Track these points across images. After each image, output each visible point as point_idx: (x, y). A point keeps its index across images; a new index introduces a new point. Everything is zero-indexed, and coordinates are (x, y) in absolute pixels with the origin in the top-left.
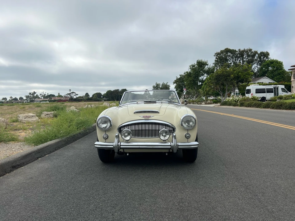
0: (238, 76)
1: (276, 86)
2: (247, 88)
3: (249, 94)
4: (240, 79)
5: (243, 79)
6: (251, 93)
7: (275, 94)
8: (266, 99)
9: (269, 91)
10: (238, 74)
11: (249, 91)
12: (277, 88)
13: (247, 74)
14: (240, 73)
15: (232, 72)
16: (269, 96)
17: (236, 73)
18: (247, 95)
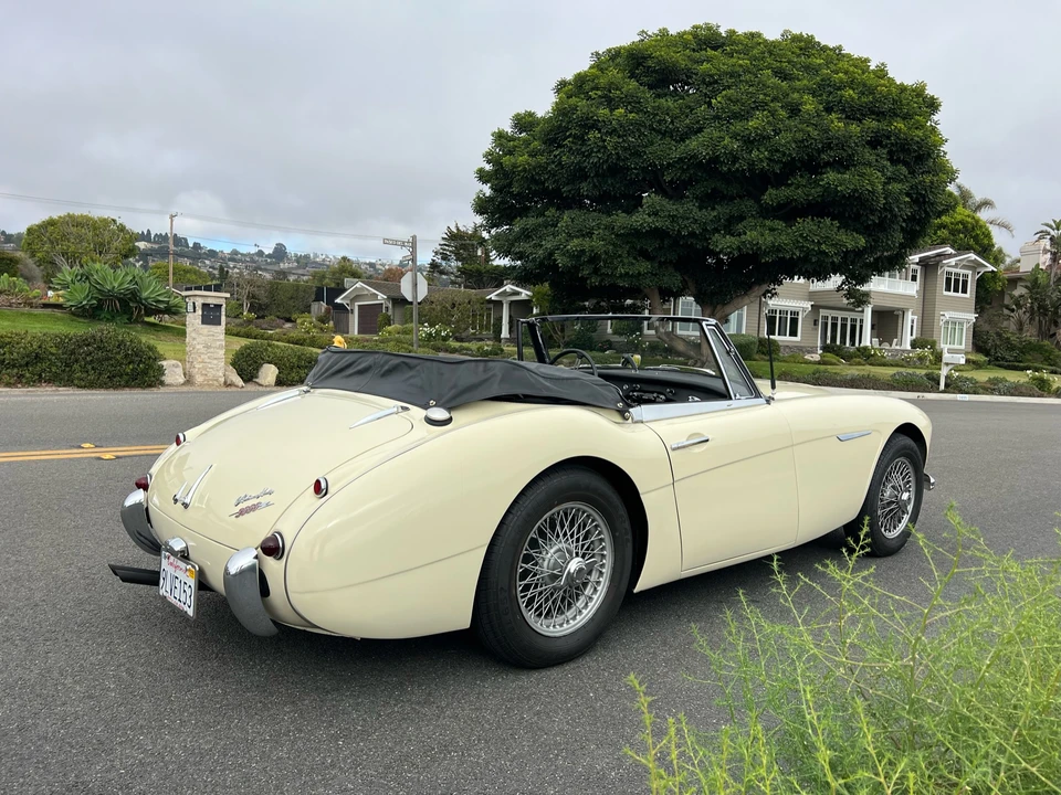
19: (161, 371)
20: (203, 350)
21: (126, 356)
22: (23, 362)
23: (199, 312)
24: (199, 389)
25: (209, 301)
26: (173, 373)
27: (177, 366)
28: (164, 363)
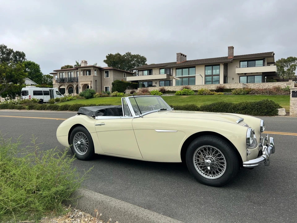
0: (11, 75)
1: (51, 89)
2: (23, 89)
3: (26, 95)
4: (14, 79)
5: (17, 80)
6: (29, 95)
7: (51, 97)
8: (44, 101)
9: (46, 93)
10: (11, 73)
11: (25, 93)
12: (53, 91)
13: (21, 74)
14: (13, 72)
15: (3, 70)
16: (46, 98)
17: (9, 72)
18: (24, 97)
19: (277, 111)
20: (292, 105)
21: (266, 107)
22: (242, 109)
23: (291, 94)
24: (291, 117)
25: (294, 90)
26: (282, 112)
27: (283, 110)
28: (279, 109)
